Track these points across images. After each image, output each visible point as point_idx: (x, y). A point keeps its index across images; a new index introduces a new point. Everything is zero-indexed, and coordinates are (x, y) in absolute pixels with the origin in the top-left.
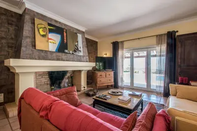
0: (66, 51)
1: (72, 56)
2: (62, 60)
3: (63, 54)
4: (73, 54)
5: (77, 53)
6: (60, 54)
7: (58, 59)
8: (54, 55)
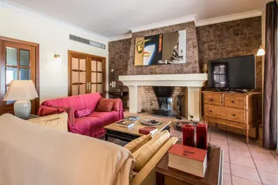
0: (160, 62)
1: (167, 67)
2: (155, 73)
3: (157, 66)
4: (168, 63)
5: (175, 62)
6: (153, 67)
7: (151, 73)
8: (148, 68)
